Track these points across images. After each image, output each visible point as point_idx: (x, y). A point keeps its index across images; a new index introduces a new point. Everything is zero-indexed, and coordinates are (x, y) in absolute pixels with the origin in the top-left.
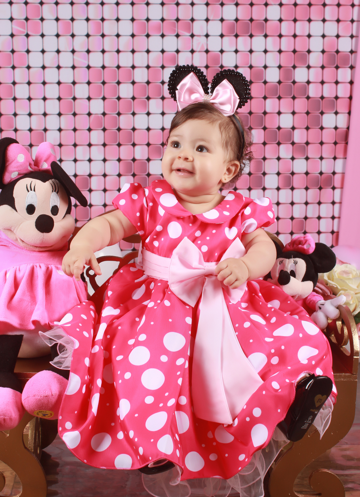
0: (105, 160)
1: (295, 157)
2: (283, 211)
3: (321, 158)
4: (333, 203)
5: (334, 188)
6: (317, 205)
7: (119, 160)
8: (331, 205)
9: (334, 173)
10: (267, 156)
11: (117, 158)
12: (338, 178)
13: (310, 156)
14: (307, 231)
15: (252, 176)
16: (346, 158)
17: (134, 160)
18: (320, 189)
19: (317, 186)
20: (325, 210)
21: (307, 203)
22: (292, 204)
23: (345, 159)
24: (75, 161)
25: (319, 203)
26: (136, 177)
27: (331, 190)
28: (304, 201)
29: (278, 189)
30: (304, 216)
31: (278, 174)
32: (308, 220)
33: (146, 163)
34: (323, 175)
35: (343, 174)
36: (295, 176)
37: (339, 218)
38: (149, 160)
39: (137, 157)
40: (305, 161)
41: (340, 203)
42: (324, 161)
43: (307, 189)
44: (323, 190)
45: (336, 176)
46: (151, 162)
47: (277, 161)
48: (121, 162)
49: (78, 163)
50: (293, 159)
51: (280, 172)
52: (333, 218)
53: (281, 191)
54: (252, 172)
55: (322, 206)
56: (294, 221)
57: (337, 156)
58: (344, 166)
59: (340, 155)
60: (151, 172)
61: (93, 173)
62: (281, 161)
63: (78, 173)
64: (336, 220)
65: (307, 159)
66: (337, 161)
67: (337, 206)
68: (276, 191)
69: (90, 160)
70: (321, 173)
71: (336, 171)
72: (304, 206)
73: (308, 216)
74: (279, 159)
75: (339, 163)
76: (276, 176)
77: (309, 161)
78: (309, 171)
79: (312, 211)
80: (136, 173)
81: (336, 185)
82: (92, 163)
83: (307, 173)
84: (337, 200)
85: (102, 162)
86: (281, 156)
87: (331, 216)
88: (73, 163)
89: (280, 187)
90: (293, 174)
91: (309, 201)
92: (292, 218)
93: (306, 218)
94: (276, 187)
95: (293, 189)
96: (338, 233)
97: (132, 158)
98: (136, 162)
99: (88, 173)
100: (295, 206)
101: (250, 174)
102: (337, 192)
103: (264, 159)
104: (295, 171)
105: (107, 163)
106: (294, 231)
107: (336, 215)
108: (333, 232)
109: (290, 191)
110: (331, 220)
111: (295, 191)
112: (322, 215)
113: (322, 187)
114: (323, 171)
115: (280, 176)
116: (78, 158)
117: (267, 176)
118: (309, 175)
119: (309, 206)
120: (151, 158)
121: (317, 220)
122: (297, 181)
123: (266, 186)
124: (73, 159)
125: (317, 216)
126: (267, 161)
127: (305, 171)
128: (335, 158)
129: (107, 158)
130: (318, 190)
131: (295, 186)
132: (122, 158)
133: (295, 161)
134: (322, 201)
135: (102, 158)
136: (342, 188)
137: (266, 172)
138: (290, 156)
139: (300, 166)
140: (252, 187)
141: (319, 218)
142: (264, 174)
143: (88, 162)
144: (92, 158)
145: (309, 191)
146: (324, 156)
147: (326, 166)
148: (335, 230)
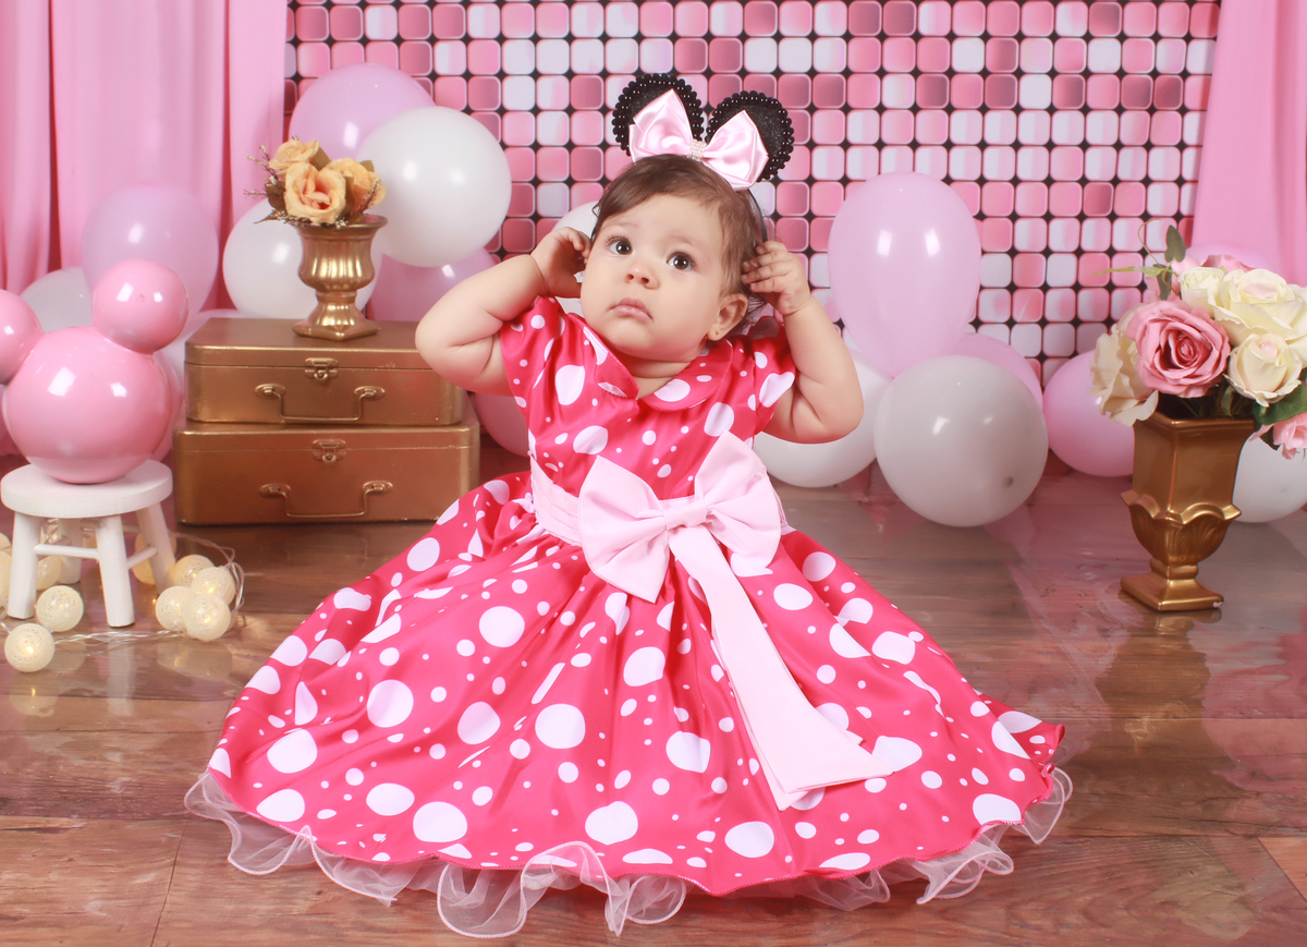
0: (639, 38)
1: (1093, 33)
2: (1063, 163)
3: (1156, 38)
4: (1182, 146)
5: (1183, 111)
6: (1143, 151)
7: (674, 37)
8: (1177, 151)
9: (1185, 74)
10: (1026, 31)
11: (669, 33)
12: (1193, 86)
13: (1128, 32)
14: (1118, 211)
15: (989, 78)
16: (1215, 39)
17: (709, 37)
18: (1152, 111)
19: (1145, 105)
20: (1162, 163)
21: (1118, 146)
22: (1085, 146)
23: (1212, 41)
24: (570, 39)
25: (1148, 146)
26: (713, 78)
27: (1178, 115)
28: (1114, 141)
29: (1051, 110)
30: (1111, 177)
31: (1053, 74)
32: (1120, 186)
33: (739, 46)
34: (1159, 79)
35: (1208, 76)
36: (1092, 80)
37: (1195, 182)
38: (744, 37)
39: (716, 31)
40: (1117, 43)
41: (1199, 146)
42: (1162, 44)
43: (1120, 110)
44: (1157, 116)
45: (1190, 81)
46: (749, 43)
47: (1049, 42)
48: (678, 43)
49: (576, 44)
50: (1088, 38)
51: (1057, 69)
52: (1180, 182)
53: (1057, 116)
54: (990, 69)
55: (1154, 152)
56: (1088, 186)
57: (1193, 34)
58: (1211, 57)
59: (1200, 30)
60: (750, 67)
61: (611, 69)
62: (1058, 42)
63: (576, 69)
64: (1187, 188)
65: (1122, 38)
66: (1193, 44)
67: (1190, 154)
68: (1046, 115)
69: (605, 38)
70: (1155, 74)
71: (1191, 69)
72: (1113, 151)
73: (1122, 176)
74: (1054, 37)
75: (1199, 49)
76: (1048, 79)
77: (1126, 43)
78: (1126, 69)
79: (1130, 165)
80: (713, 69)
81: (1189, 105)
82: (610, 44)
83: (1121, 74)
84: (1190, 138)
85: (634, 42)
86: (1060, 32)
87: (1175, 177)
88: (565, 43)
89: (1056, 105)
90: (1087, 74)
91: (1124, 140)
92: (1084, 181)
93: (1116, 181)
94: (1047, 105)
95: (1086, 110)
96: (1191, 218)
97: (704, 33)
98: (713, 42)
99: (599, 69)
100: (1090, 152)
101: (985, 73)
102: (1192, 119)
103: (1020, 37)
104: (1093, 68)
105: (645, 44)
106: (1086, 213)
107: (1188, 175)
108: (1178, 217)
109: (1080, 115)
110: (1174, 187)
111: (1092, 116)
112: (1153, 176)
113: (1156, 106)
114: (1160, 69)
115: (1057, 79)
116: (576, 33)
117: (1024, 80)
118: (1126, 78)
119: (1124, 152)
120: (749, 32)
121: (1142, 186)
122: (1096, 92)
123: (1024, 104)
124: (565, 34)
125: (1142, 176)
126: (1025, 43)
127: (1116, 68)
128: (1188, 38)
129: (645, 32)
130: (1147, 114)
131: (1091, 104)
132: (680, 32)
133: (1093, 43)
134: (1154, 141)
135: (634, 33)
136: (1203, 110)
137: (1024, 68)
138: (1083, 33)
139: (1105, 55)
140: (988, 105)
141: (1147, 181)
142: (1019, 74)
143: (599, 43)
144: (610, 32)
145: (1125, 116)
146: (1162, 32)
147: (1166, 57)
148: (1185, 211)
